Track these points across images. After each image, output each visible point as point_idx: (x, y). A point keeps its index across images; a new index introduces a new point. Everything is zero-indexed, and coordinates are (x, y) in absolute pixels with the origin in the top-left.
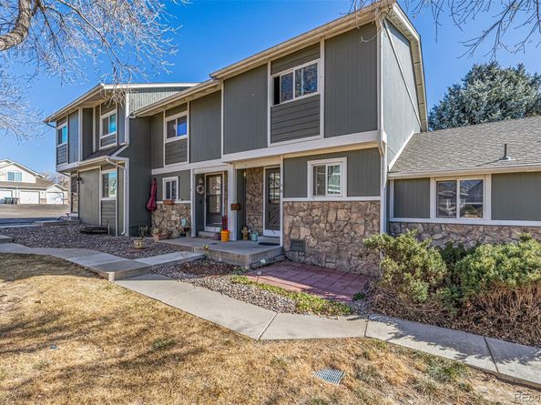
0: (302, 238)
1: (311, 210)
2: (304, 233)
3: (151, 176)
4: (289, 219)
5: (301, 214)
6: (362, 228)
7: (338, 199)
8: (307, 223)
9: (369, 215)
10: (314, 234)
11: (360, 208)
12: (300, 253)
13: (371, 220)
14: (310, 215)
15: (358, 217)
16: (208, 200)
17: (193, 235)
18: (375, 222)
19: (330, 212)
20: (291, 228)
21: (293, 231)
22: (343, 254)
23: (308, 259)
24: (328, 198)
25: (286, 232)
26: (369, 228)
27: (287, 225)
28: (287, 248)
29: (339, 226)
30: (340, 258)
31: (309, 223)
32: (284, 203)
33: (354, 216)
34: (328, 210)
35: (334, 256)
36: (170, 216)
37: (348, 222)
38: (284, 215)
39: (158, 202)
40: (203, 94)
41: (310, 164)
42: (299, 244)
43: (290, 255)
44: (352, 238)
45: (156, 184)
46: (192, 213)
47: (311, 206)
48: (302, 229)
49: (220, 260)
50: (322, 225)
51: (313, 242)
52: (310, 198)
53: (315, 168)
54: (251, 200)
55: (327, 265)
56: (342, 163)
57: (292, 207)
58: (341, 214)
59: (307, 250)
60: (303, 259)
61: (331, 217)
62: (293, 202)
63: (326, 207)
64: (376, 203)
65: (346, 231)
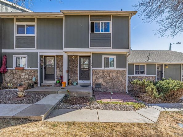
0: (100, 83)
1: (104, 73)
2: (101, 81)
3: (1, 53)
4: (95, 76)
5: (100, 74)
6: (121, 78)
7: (113, 69)
8: (102, 77)
9: (123, 74)
10: (105, 81)
11: (120, 72)
12: (99, 88)
13: (124, 76)
14: (103, 74)
15: (120, 75)
16: (45, 68)
17: (39, 85)
18: (125, 76)
19: (111, 73)
20: (96, 79)
21: (96, 80)
22: (115, 87)
23: (102, 90)
24: (110, 68)
25: (94, 81)
26: (123, 78)
27: (94, 78)
28: (94, 87)
29: (114, 78)
30: (114, 88)
31: (103, 77)
32: (93, 70)
33: (119, 74)
34: (110, 73)
35: (112, 88)
36: (20, 76)
37: (117, 77)
38: (92, 75)
39: (8, 69)
40: (47, 17)
41: (103, 57)
42: (99, 85)
43: (95, 89)
44: (118, 81)
45: (6, 58)
46: (39, 74)
47: (104, 71)
48: (100, 79)
49: (76, 95)
50: (108, 78)
51: (104, 84)
52: (103, 68)
53: (105, 58)
54: (72, 69)
55: (110, 91)
56: (115, 57)
57: (96, 72)
58: (114, 74)
59: (102, 87)
60: (100, 90)
61: (111, 75)
62: (96, 70)
63: (109, 72)
64: (125, 71)
65: (116, 79)
